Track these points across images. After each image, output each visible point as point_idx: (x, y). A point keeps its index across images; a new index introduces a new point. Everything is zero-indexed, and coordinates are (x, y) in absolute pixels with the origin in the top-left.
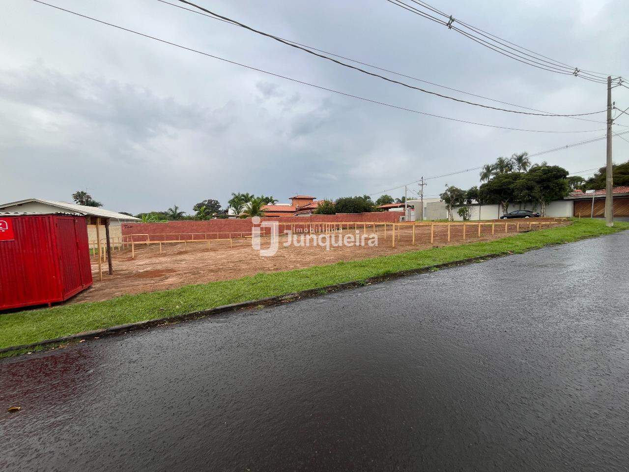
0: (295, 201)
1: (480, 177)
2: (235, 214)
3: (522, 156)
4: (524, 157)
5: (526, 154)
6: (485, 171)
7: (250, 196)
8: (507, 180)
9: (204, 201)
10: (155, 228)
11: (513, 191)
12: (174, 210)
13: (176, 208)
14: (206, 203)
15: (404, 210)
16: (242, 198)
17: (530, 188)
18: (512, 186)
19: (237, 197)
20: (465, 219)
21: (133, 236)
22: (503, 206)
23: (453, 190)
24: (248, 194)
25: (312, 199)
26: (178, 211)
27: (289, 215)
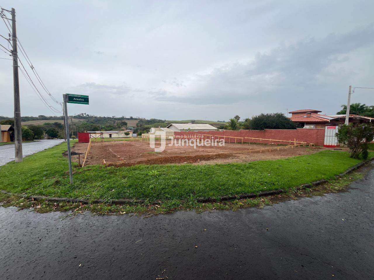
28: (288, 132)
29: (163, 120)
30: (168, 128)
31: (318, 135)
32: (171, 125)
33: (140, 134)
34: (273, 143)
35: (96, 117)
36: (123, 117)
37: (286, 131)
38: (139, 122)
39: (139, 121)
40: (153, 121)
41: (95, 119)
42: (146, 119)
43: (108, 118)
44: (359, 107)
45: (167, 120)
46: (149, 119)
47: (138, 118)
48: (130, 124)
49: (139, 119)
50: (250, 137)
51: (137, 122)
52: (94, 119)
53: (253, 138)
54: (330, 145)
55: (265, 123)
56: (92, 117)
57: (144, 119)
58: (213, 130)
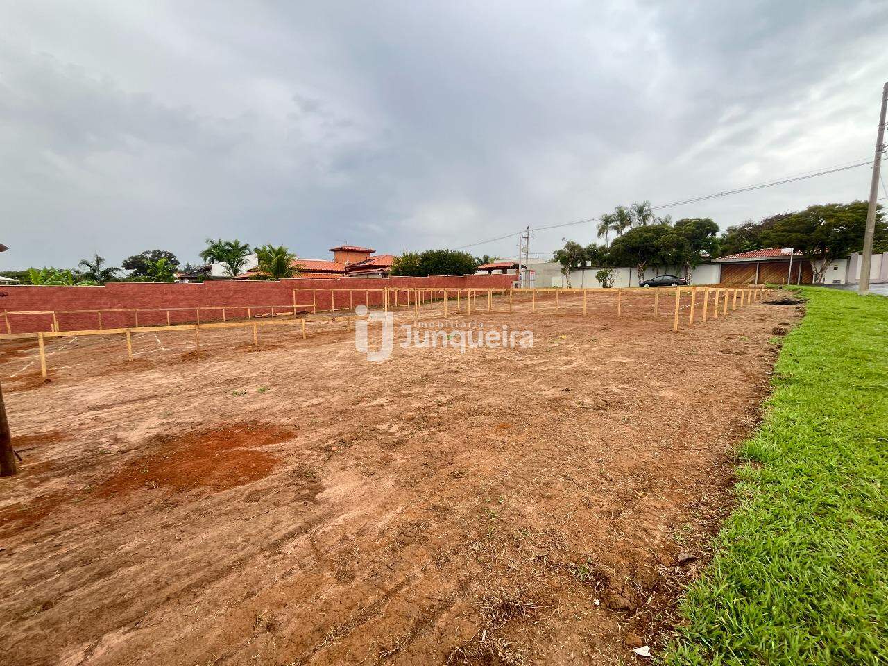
0: (341, 256)
1: (597, 231)
2: (228, 275)
3: (644, 206)
4: (646, 208)
5: (648, 204)
6: (603, 223)
7: (241, 245)
8: (649, 234)
9: (145, 253)
10: (70, 297)
11: (658, 249)
12: (94, 264)
13: (99, 261)
14: (150, 255)
15: (518, 272)
16: (227, 247)
17: (680, 246)
18: (656, 243)
19: (216, 246)
20: (605, 286)
21: (10, 317)
22: (639, 270)
23: (572, 247)
24: (237, 243)
25: (369, 252)
26: (103, 267)
27: (339, 277)
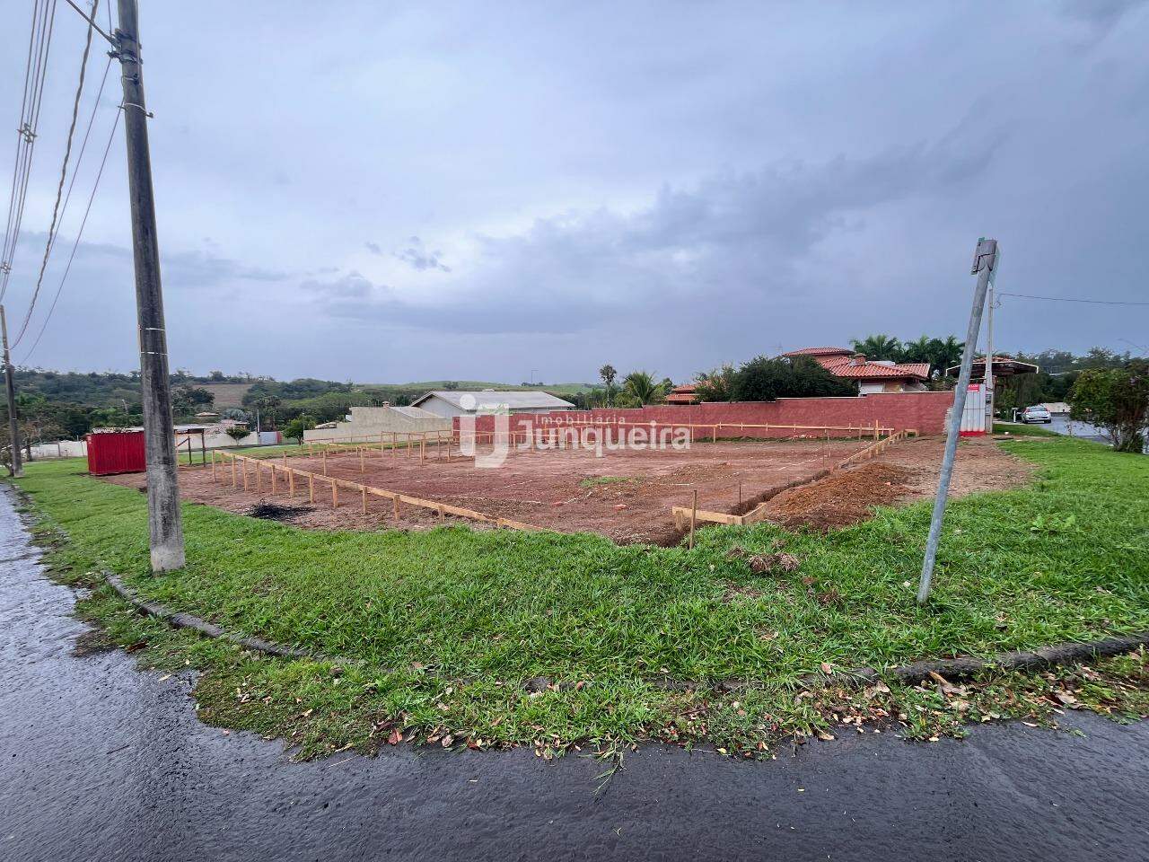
28: (843, 403)
29: (344, 382)
30: (417, 405)
31: (920, 409)
32: (431, 397)
33: (298, 434)
34: (803, 436)
35: (49, 376)
36: (179, 372)
37: (838, 401)
38: (249, 391)
39: (250, 386)
40: (309, 386)
41: (50, 381)
42: (279, 380)
43: (112, 377)
44: (885, 344)
45: (355, 383)
46: (289, 381)
47: (245, 376)
48: (225, 397)
49: (250, 380)
50: (734, 422)
51: (243, 390)
52: (43, 381)
53: (742, 425)
54: (969, 430)
55: (778, 383)
56: (33, 373)
57: (271, 379)
58: (559, 408)
